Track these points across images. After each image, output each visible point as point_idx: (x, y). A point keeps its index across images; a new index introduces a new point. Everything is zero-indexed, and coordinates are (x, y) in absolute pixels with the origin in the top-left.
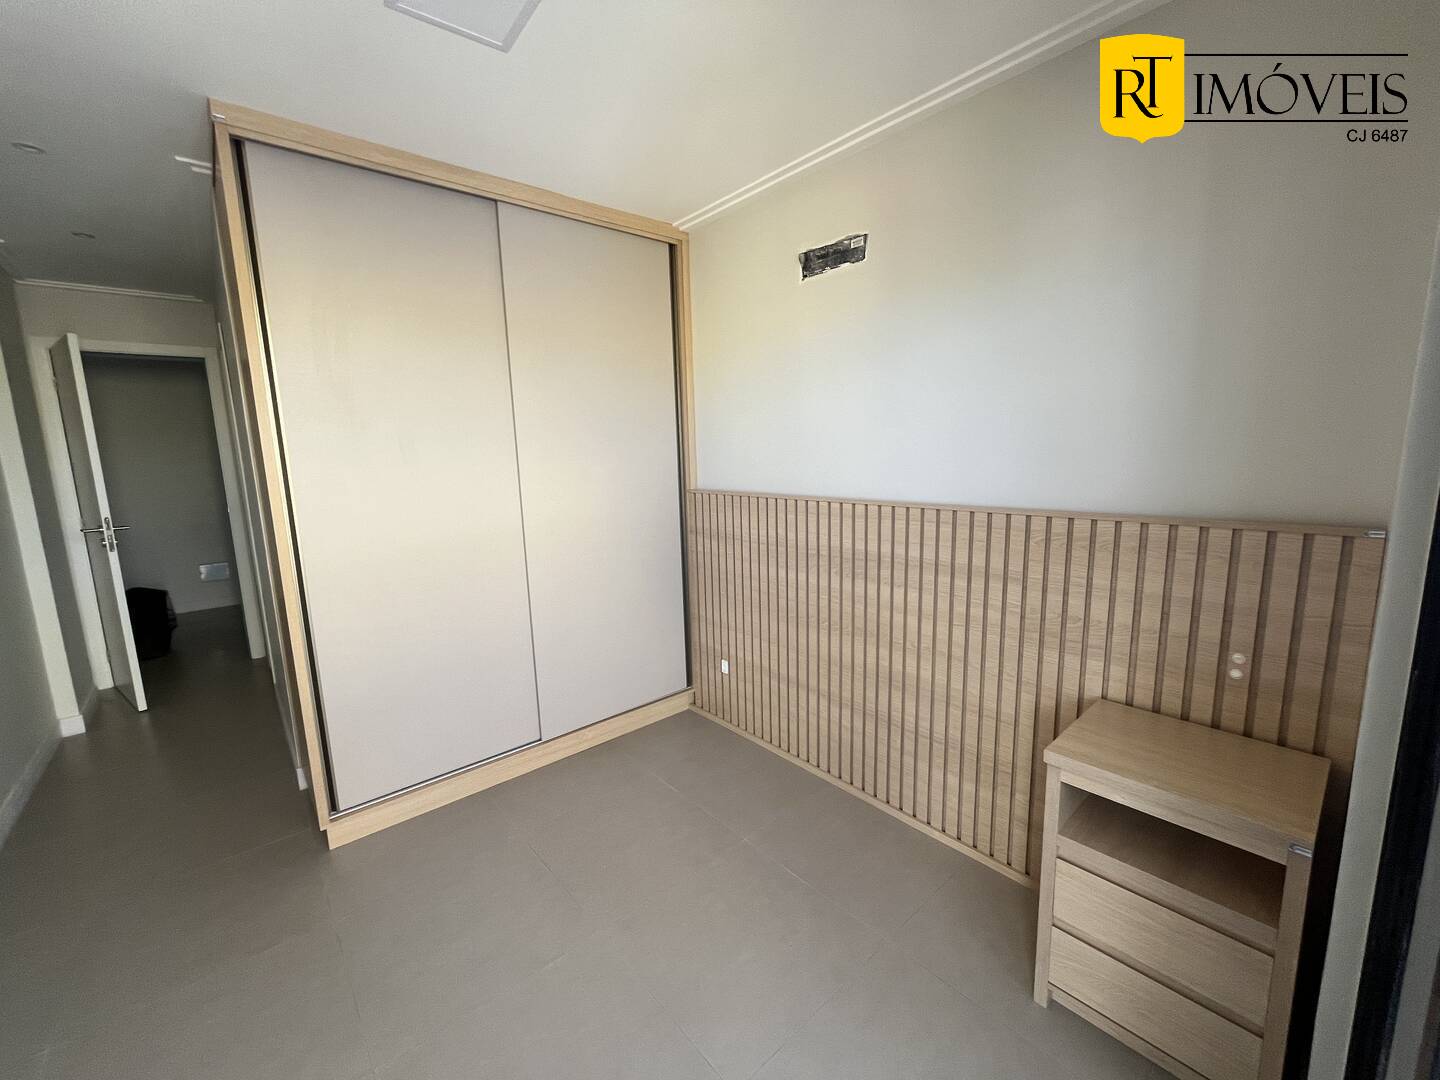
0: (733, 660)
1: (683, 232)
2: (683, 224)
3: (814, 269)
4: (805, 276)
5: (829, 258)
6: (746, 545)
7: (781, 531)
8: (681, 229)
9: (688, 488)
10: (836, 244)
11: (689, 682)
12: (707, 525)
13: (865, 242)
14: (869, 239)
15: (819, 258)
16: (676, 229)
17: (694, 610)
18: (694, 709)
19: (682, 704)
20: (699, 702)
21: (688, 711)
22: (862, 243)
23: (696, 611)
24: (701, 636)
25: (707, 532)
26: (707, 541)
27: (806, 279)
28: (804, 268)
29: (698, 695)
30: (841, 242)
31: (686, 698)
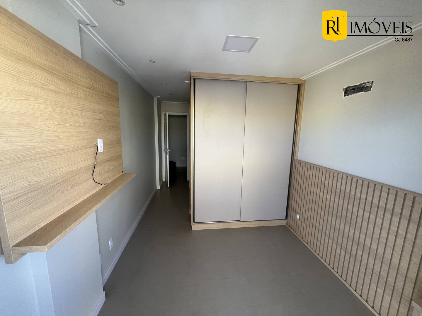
0: (301, 215)
1: (304, 80)
2: (304, 78)
3: (349, 93)
4: (345, 96)
5: (356, 90)
6: (310, 181)
7: (323, 180)
9: (294, 159)
10: (359, 85)
11: (286, 217)
12: (299, 172)
13: (372, 84)
14: (374, 83)
15: (351, 90)
16: (301, 80)
17: (291, 196)
18: (286, 225)
19: (283, 223)
20: (289, 224)
21: (285, 225)
22: (371, 85)
24: (292, 204)
25: (298, 174)
26: (298, 177)
27: (346, 97)
28: (345, 93)
29: (289, 222)
30: (361, 84)
31: (285, 221)
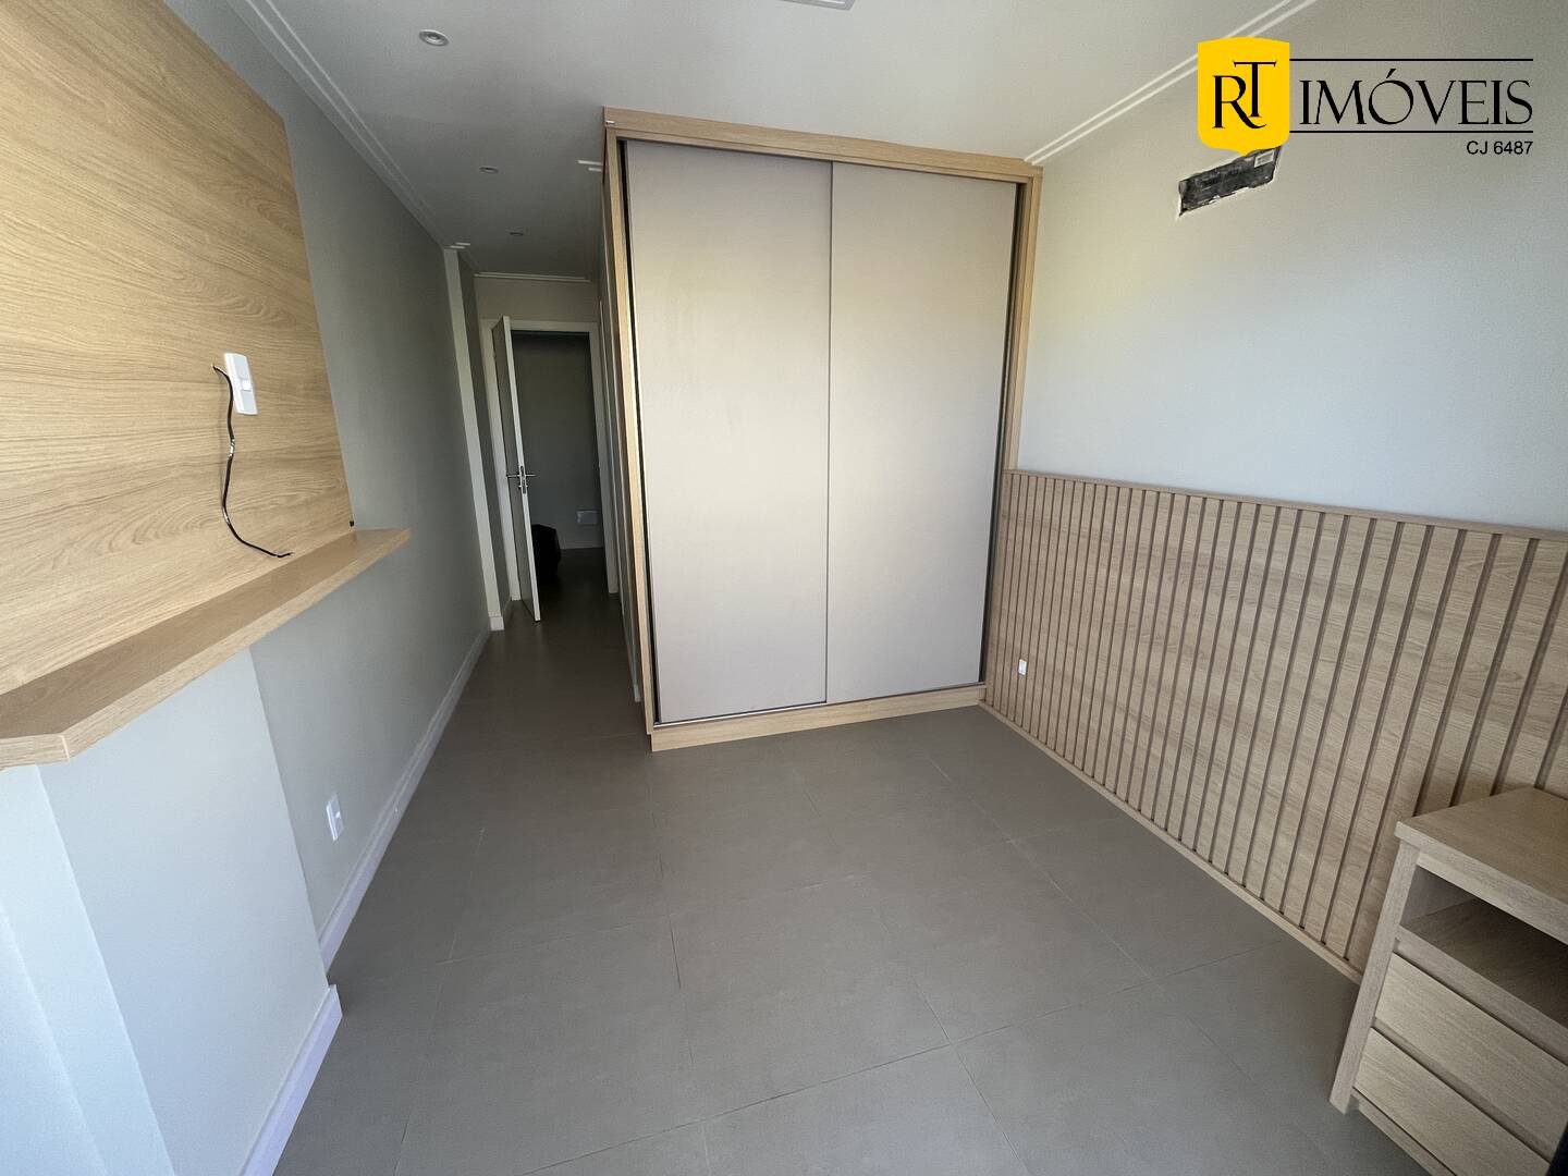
0: (1033, 661)
1: (1036, 167)
2: (1036, 158)
3: (1197, 200)
4: (1184, 210)
5: (1220, 184)
6: (1064, 535)
7: (1108, 524)
8: (1033, 163)
9: (1005, 468)
10: (1233, 164)
11: (982, 677)
12: (1022, 511)
13: (1276, 157)
14: (1282, 151)
15: (1206, 184)
16: (1029, 164)
17: (996, 602)
18: (983, 705)
19: (971, 698)
20: (990, 699)
21: (977, 706)
22: (1272, 159)
23: (999, 604)
24: (1001, 629)
25: (1021, 519)
26: (1020, 529)
27: (1184, 214)
28: (1184, 200)
29: (990, 692)
30: (1241, 160)
31: (977, 692)
